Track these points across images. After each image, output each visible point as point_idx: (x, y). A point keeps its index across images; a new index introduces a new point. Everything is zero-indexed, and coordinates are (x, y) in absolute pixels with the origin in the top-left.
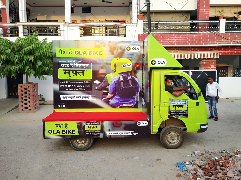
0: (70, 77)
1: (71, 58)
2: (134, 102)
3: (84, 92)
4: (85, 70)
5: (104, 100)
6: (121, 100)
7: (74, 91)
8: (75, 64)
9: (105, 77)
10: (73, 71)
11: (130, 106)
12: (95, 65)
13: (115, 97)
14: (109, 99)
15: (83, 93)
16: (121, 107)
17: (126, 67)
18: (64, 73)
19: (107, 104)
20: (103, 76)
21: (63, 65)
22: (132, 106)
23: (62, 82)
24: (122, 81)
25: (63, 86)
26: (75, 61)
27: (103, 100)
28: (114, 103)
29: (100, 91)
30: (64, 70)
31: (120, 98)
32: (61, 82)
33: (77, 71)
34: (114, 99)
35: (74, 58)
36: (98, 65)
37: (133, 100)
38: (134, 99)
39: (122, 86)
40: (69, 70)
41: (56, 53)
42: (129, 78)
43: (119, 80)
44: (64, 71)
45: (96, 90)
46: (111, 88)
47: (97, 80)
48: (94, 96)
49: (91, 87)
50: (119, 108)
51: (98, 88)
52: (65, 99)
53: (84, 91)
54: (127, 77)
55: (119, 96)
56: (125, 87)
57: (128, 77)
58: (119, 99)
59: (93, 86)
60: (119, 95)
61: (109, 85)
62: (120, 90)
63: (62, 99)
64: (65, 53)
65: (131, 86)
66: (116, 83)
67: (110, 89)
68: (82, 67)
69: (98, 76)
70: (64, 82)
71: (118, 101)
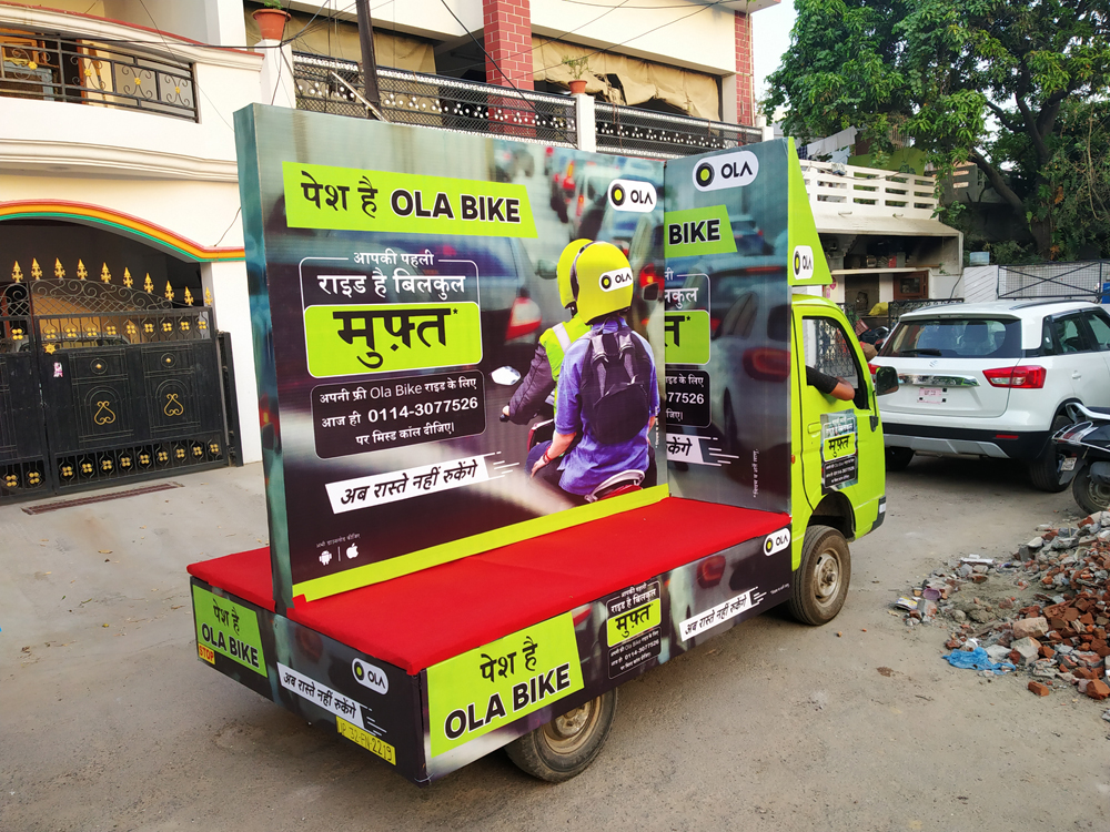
0: (375, 360)
1: (376, 237)
2: (644, 458)
3: (452, 444)
4: (448, 312)
5: (539, 469)
6: (602, 458)
7: (400, 442)
8: (400, 273)
9: (537, 345)
10: (388, 316)
11: (631, 482)
12: (494, 282)
13: (579, 446)
14: (557, 461)
15: (448, 450)
16: (601, 496)
17: (615, 286)
18: (340, 332)
19: (550, 492)
20: (529, 339)
21: (330, 282)
22: (637, 481)
23: (333, 396)
24: (602, 359)
25: (342, 420)
26: (395, 255)
27: (534, 470)
28: (577, 480)
29: (522, 426)
30: (337, 315)
31: (598, 446)
32: (325, 398)
33: (412, 320)
34: (578, 459)
35: (389, 238)
36: (505, 282)
37: (638, 450)
38: (642, 441)
39: (602, 386)
40: (368, 316)
41: (281, 201)
42: (624, 342)
43: (591, 356)
44: (340, 325)
45: (502, 420)
46: (561, 400)
47: (504, 365)
48: (496, 458)
49: (480, 411)
50: (594, 501)
51: (513, 411)
52: (358, 504)
53: (454, 434)
54: (618, 336)
55: (592, 440)
56: (613, 389)
57: (621, 337)
58: (595, 452)
59: (489, 402)
60: (592, 434)
61: (553, 385)
62: (597, 406)
63: (338, 508)
64: (339, 204)
65: (633, 382)
66: (580, 372)
67: (561, 409)
68: (435, 295)
69: (508, 343)
70: (344, 395)
71: (589, 466)
